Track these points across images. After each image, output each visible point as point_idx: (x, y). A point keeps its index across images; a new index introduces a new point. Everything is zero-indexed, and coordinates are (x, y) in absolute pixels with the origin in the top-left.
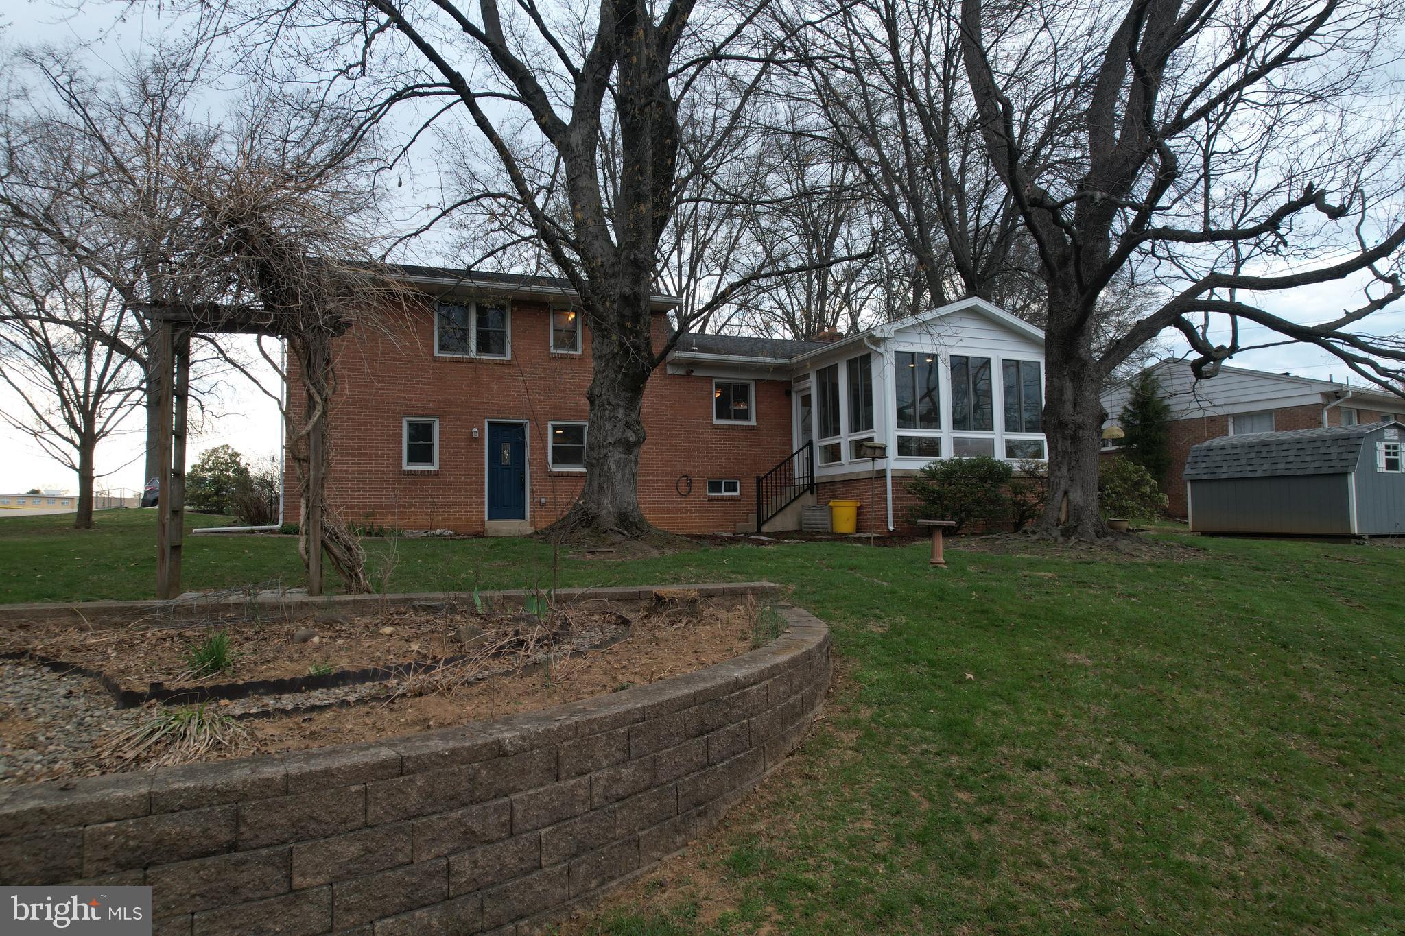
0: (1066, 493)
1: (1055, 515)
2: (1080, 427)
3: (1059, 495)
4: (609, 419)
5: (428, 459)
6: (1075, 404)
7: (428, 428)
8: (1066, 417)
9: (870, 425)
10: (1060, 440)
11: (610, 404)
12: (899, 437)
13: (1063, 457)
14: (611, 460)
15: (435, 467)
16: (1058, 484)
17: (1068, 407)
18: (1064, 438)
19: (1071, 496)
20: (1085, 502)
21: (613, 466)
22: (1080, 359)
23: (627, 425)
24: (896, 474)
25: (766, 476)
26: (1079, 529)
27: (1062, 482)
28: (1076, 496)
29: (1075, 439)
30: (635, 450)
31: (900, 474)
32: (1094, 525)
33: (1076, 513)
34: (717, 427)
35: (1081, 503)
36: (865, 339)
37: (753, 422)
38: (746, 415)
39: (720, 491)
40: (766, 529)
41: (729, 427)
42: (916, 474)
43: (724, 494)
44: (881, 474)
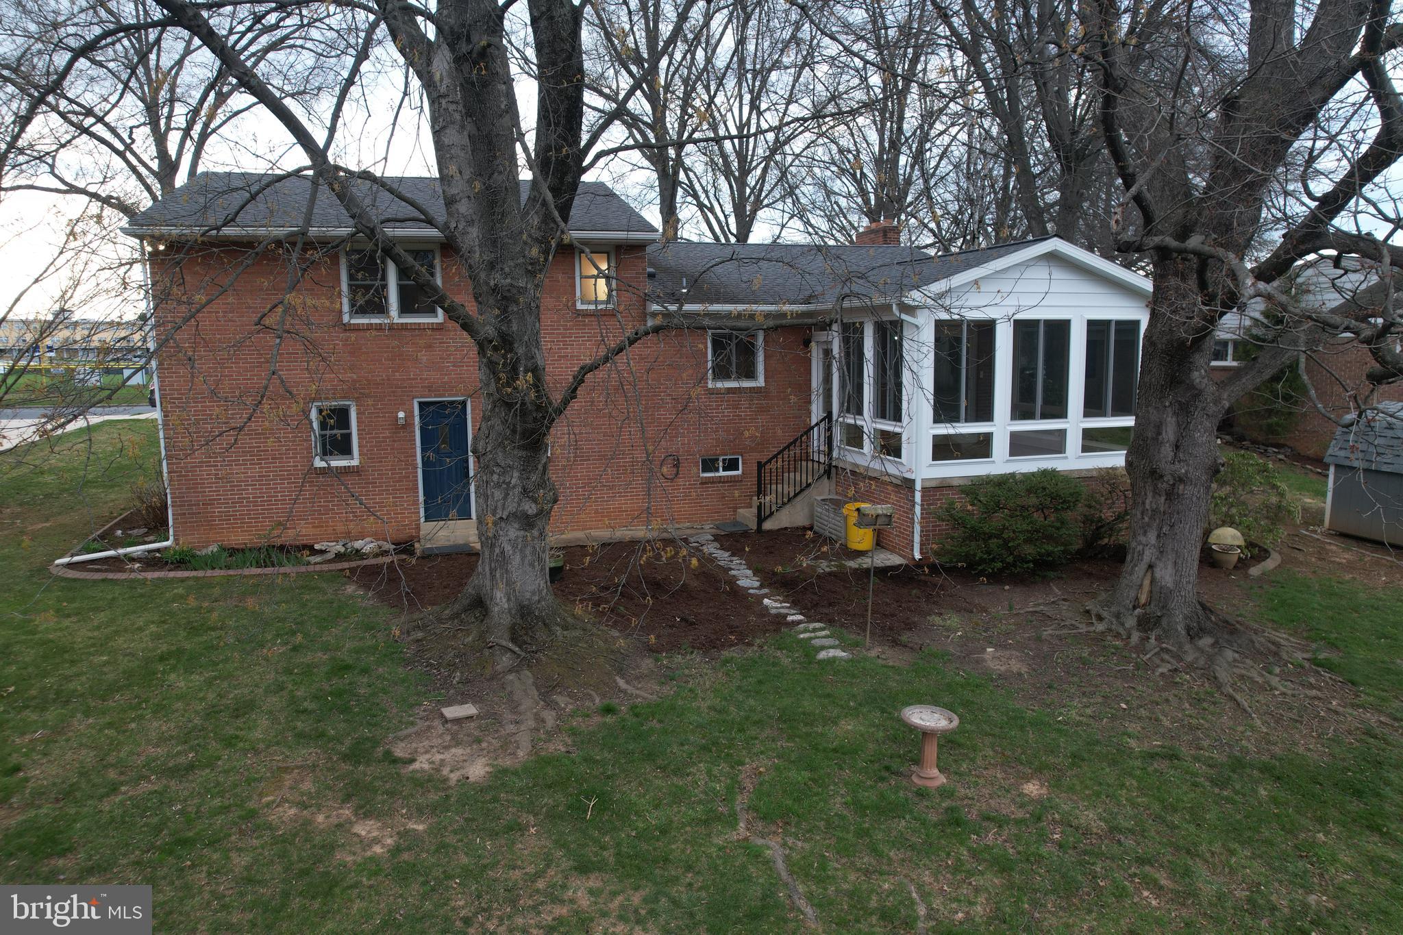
0: (1151, 567)
1: (1132, 594)
2: (1181, 480)
3: (1143, 566)
4: (498, 485)
5: (346, 450)
6: (1177, 447)
7: (342, 416)
8: (1162, 465)
9: (897, 418)
10: (1150, 495)
11: (498, 465)
12: (935, 437)
13: (1152, 518)
14: (503, 541)
15: (355, 462)
16: (1141, 554)
17: (1167, 451)
18: (1156, 492)
19: (1158, 573)
20: (1177, 583)
21: (508, 548)
22: (1191, 387)
23: (525, 491)
24: (928, 485)
25: (769, 461)
26: (1164, 622)
27: (1147, 552)
28: (1166, 575)
29: (1171, 495)
30: (540, 524)
31: (933, 484)
32: (1186, 617)
33: (1161, 596)
34: (713, 391)
35: (1170, 585)
36: (894, 307)
37: (760, 382)
38: (751, 375)
39: (717, 470)
40: (768, 525)
41: (730, 390)
42: (955, 483)
43: (722, 473)
44: (909, 484)
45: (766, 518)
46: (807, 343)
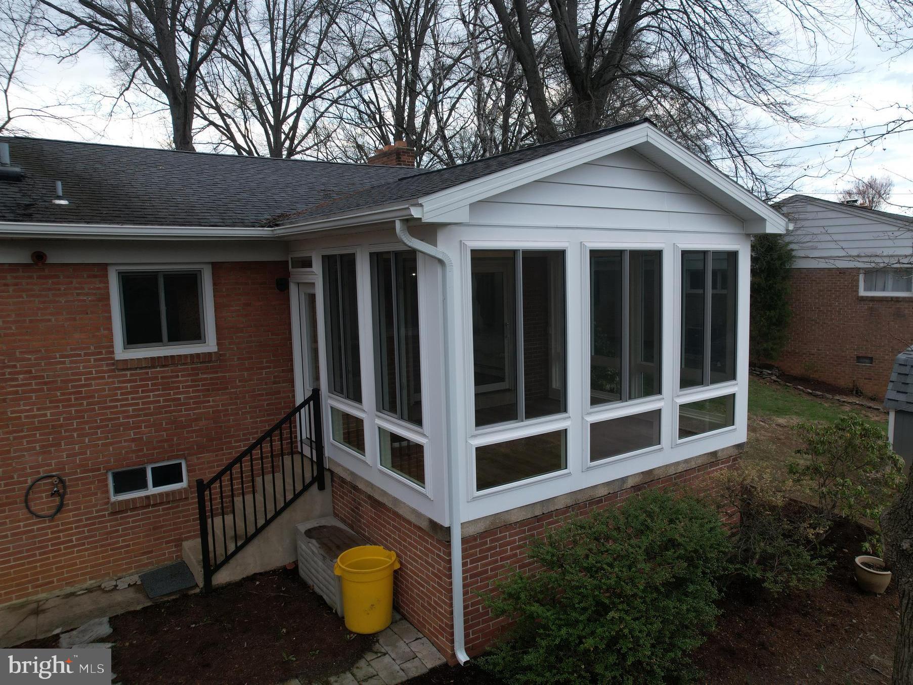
9: (415, 416)
12: (480, 449)
24: (472, 531)
31: (480, 528)
34: (126, 365)
36: (398, 225)
37: (210, 345)
38: (197, 335)
39: (144, 486)
40: (222, 577)
41: (154, 362)
42: (514, 519)
43: (152, 490)
44: (441, 533)
45: (218, 567)
46: (283, 286)
